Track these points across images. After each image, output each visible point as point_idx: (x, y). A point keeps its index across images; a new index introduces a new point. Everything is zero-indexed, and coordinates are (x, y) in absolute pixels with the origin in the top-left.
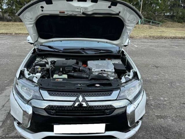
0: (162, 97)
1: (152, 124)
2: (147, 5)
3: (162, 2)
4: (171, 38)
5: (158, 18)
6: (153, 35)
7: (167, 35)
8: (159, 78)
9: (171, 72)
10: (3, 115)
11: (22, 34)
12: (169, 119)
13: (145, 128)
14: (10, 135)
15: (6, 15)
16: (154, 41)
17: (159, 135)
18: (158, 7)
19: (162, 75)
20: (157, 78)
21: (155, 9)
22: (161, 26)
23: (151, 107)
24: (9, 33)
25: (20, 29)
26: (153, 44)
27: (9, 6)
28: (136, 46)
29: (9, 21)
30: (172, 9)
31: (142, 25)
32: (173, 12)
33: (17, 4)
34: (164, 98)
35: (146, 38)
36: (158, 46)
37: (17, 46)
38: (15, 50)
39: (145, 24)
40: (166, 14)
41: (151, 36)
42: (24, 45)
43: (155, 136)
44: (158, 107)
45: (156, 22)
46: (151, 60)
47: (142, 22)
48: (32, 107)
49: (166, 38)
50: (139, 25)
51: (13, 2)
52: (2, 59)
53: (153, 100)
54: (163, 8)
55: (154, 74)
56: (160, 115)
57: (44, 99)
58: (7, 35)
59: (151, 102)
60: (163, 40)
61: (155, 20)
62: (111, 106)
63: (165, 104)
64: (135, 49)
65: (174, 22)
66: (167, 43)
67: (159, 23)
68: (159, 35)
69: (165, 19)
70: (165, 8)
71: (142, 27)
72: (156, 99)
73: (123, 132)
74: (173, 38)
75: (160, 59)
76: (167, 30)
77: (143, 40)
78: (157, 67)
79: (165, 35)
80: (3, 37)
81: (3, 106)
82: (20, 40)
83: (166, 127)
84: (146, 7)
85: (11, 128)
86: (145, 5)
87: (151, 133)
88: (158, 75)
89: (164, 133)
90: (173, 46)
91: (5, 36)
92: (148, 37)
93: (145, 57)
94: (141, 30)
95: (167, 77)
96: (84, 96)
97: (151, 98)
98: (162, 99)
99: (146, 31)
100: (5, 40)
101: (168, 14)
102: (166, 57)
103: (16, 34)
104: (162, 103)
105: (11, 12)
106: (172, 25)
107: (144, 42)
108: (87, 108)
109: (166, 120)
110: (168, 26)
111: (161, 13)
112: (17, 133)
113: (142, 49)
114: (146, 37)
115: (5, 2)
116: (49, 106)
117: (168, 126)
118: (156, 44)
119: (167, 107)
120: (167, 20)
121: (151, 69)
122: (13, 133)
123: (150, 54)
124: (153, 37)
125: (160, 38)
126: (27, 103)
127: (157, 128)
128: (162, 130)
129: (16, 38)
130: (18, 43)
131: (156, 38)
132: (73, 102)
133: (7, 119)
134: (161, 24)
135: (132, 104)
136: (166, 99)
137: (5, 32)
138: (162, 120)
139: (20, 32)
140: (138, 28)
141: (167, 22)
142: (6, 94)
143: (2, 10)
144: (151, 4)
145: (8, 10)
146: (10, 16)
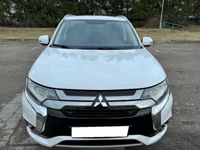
0: (188, 102)
1: (178, 130)
2: (169, 7)
3: (186, 3)
4: (195, 42)
5: (180, 21)
6: (176, 39)
7: (192, 39)
8: (184, 83)
9: (197, 77)
10: (15, 122)
11: (32, 40)
12: (197, 125)
13: (171, 135)
14: (23, 143)
15: (14, 20)
16: (177, 46)
17: (186, 141)
18: (181, 10)
19: (187, 80)
20: (182, 83)
21: (178, 11)
22: (184, 30)
23: (177, 113)
24: (18, 40)
25: (30, 35)
26: (176, 49)
27: (18, 10)
28: (158, 51)
29: (17, 26)
30: (196, 11)
31: (163, 29)
32: (198, 15)
33: (26, 8)
34: (190, 104)
35: (168, 43)
36: (181, 51)
37: (28, 53)
38: (26, 56)
39: (166, 27)
40: (189, 17)
41: (173, 40)
42: (34, 51)
43: (182, 143)
44: (184, 113)
45: (179, 26)
46: (174, 65)
47: (163, 26)
48: (47, 108)
49: (190, 42)
50: (160, 29)
51: (22, 6)
52: (11, 66)
53: (178, 106)
54: (187, 10)
55: (178, 79)
56: (186, 121)
57: (60, 99)
58: (16, 41)
59: (176, 108)
60: (187, 45)
61: (177, 23)
62: (134, 106)
63: (192, 110)
64: (157, 54)
65: (198, 25)
66: (192, 47)
67: (182, 27)
68: (182, 39)
69: (188, 23)
70: (188, 10)
71: (163, 31)
72: (181, 105)
73: (147, 136)
74: (197, 43)
75: (184, 64)
76: (191, 34)
77: (164, 45)
78: (181, 72)
79: (188, 39)
80: (12, 44)
81: (14, 113)
82: (30, 46)
83: (194, 134)
84: (168, 9)
85: (23, 135)
86: (166, 7)
87: (177, 140)
88: (183, 80)
89: (191, 139)
90: (198, 50)
91: (13, 43)
92: (170, 41)
93: (167, 62)
94: (162, 34)
95: (192, 82)
96: (104, 95)
97: (176, 104)
98: (188, 104)
99: (167, 36)
100: (14, 46)
101: (192, 17)
102: (191, 62)
103: (26, 40)
104: (189, 108)
105: (20, 17)
106: (196, 28)
107: (166, 47)
108: (108, 109)
109: (194, 126)
110: (192, 30)
111: (184, 16)
112: (29, 140)
113: (164, 54)
114: (167, 41)
115: (13, 6)
116: (66, 106)
117: (196, 132)
118: (179, 49)
119: (194, 112)
120: (190, 23)
121: (174, 74)
122: (25, 141)
123: (173, 59)
124: (176, 41)
125: (183, 43)
126: (41, 105)
127: (184, 134)
128: (189, 136)
129: (25, 44)
130: (29, 49)
131: (179, 42)
132: (92, 103)
133: (19, 127)
134: (184, 27)
135: (157, 105)
136: (192, 104)
137: (14, 38)
138: (189, 126)
139: (30, 38)
140: (158, 33)
141: (191, 25)
142: (17, 101)
143: (10, 15)
144: (173, 6)
145: (16, 15)
146: (19, 22)
